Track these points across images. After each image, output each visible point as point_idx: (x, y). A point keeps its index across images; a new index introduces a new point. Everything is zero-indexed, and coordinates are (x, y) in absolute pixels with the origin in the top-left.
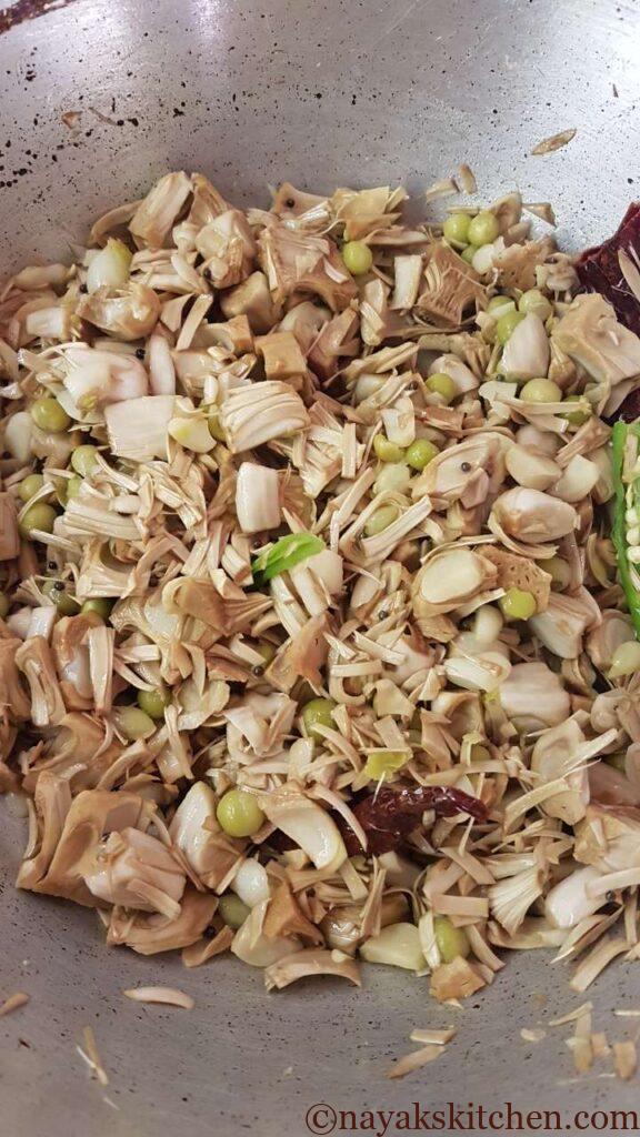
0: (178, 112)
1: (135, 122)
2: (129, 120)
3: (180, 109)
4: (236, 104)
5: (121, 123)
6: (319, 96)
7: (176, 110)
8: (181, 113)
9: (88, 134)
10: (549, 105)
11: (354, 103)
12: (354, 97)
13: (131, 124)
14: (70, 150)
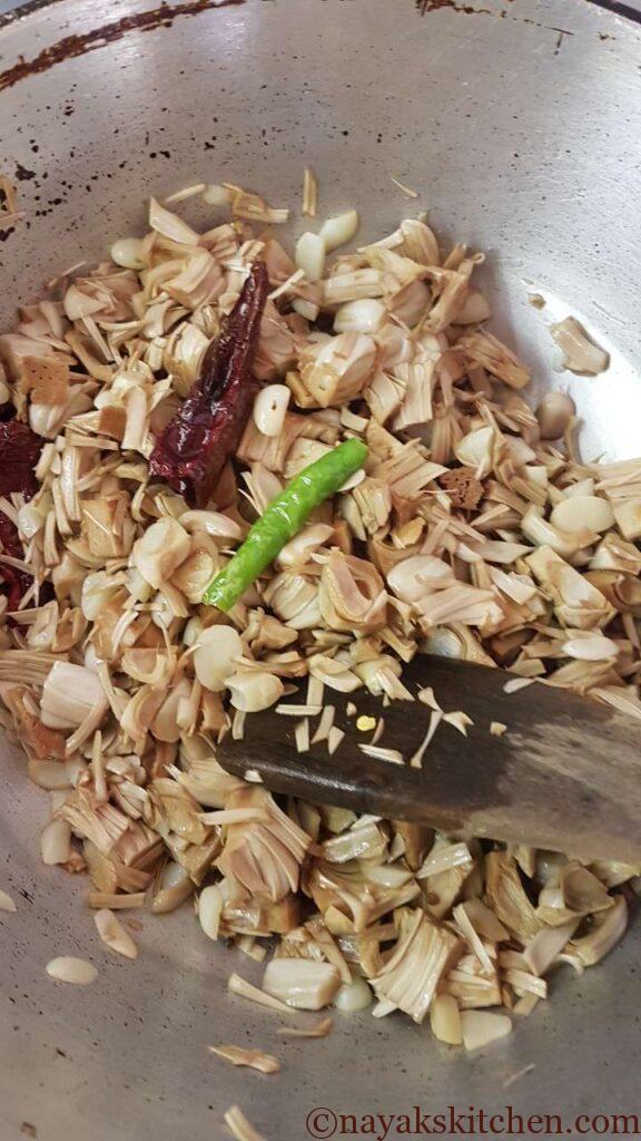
0: (209, 146)
1: (167, 154)
2: (162, 153)
3: (212, 142)
4: (265, 139)
5: (153, 155)
6: (346, 133)
7: (207, 144)
8: (212, 147)
9: (122, 166)
10: (568, 151)
11: (379, 141)
12: (380, 135)
13: (163, 156)
14: (103, 180)
